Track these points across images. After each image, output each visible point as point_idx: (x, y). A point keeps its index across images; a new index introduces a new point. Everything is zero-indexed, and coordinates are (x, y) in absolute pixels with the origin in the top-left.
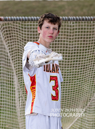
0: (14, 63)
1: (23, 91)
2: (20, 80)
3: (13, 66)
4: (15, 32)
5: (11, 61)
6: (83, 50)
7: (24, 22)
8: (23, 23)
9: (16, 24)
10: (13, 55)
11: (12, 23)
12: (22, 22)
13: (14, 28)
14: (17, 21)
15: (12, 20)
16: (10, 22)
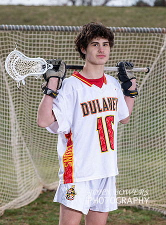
0: (10, 86)
1: (21, 123)
2: (17, 108)
3: (9, 90)
5: (7, 84)
7: (25, 32)
8: (25, 34)
9: (16, 35)
11: (10, 34)
12: (23, 32)
13: (12, 40)
14: (17, 31)
15: (10, 29)
16: (7, 32)
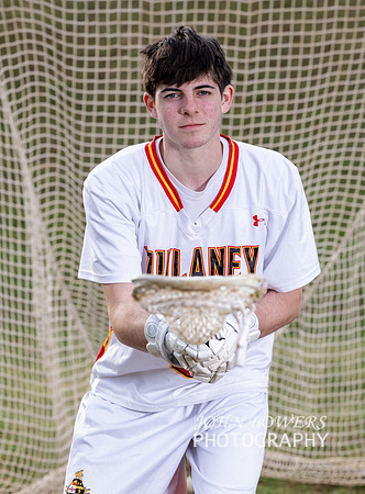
0: (25, 141)
3: (22, 151)
4: (28, 21)
5: (15, 134)
6: (293, 86)
10: (23, 109)
13: (26, 4)
